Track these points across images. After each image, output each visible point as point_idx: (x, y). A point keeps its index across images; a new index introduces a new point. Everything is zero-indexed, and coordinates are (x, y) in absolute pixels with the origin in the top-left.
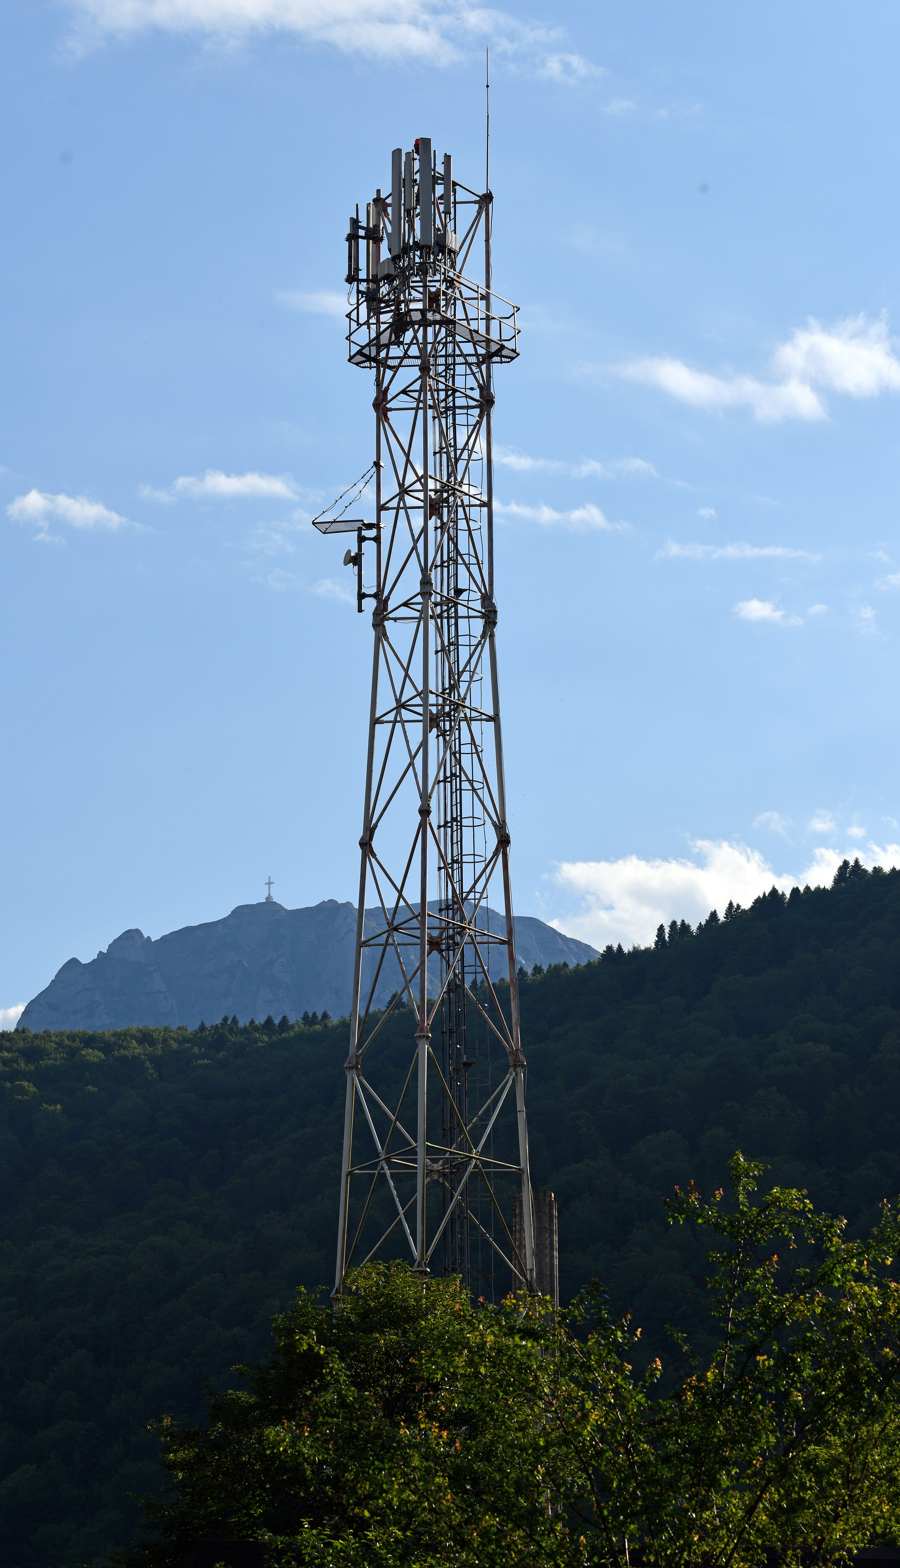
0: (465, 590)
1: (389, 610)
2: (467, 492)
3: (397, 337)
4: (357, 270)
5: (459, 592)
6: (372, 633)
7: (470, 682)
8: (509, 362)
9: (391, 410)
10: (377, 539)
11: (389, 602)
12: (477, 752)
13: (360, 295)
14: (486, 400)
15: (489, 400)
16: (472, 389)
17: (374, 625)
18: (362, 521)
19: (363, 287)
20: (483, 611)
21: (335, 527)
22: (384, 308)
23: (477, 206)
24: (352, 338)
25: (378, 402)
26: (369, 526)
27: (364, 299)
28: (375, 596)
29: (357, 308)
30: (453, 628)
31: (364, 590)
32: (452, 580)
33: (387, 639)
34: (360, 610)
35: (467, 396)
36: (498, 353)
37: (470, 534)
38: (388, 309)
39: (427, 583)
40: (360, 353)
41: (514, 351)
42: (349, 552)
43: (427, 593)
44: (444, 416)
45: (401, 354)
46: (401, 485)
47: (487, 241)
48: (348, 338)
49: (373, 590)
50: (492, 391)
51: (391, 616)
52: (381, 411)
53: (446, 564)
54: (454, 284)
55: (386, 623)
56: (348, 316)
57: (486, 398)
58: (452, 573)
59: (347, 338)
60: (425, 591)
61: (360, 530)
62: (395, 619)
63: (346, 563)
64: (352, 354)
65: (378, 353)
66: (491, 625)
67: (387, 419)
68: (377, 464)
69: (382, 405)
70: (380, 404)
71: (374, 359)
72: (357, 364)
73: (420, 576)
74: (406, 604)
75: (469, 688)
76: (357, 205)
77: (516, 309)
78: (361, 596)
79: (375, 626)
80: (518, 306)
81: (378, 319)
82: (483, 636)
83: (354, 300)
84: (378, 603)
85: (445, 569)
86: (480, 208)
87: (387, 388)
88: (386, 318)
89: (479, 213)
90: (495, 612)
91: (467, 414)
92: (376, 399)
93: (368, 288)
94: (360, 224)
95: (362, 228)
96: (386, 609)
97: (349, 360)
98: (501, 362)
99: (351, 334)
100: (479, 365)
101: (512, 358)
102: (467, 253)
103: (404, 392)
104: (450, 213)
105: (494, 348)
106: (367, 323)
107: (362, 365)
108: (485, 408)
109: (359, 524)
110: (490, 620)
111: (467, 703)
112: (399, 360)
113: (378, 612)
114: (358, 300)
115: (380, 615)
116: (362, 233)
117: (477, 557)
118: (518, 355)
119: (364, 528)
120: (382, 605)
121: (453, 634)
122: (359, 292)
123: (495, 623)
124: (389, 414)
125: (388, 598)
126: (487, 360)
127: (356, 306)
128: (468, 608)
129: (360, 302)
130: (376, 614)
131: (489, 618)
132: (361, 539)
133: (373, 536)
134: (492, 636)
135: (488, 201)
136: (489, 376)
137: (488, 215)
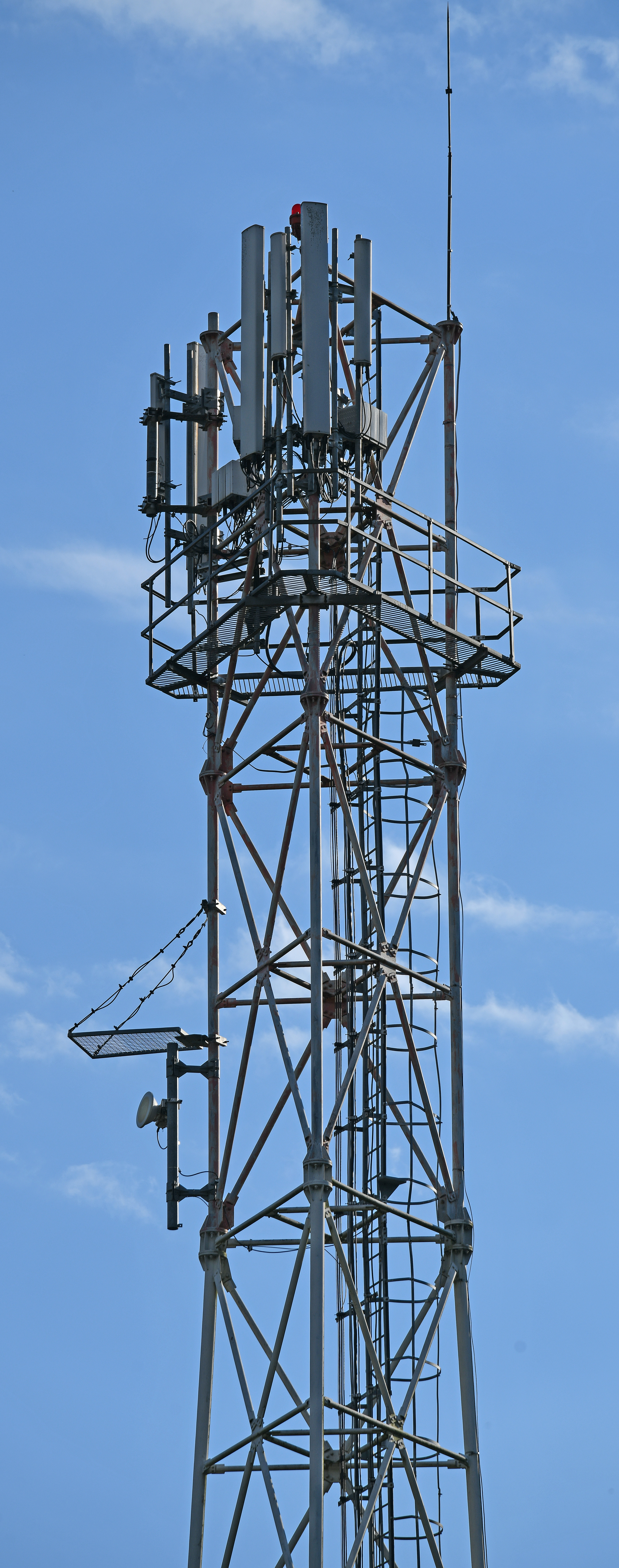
0: (403, 1181)
1: (237, 1223)
2: (405, 966)
3: (254, 632)
4: (167, 486)
5: (388, 1185)
6: (200, 1274)
7: (413, 1382)
8: (497, 685)
9: (240, 788)
10: (210, 1070)
11: (236, 1208)
12: (429, 1536)
13: (173, 541)
14: (448, 768)
15: (454, 768)
16: (416, 743)
17: (202, 1258)
18: (177, 1030)
19: (179, 522)
20: (442, 1226)
21: (117, 1044)
22: (225, 567)
23: (426, 348)
24: (156, 633)
25: (211, 772)
26: (193, 1042)
27: (181, 548)
28: (206, 1193)
29: (167, 569)
30: (376, 1263)
31: (180, 1181)
32: (374, 1158)
33: (232, 1288)
34: (173, 1225)
35: (405, 759)
36: (471, 666)
37: (413, 1059)
38: (234, 571)
39: (320, 1166)
40: (172, 665)
41: (508, 661)
42: (149, 1097)
43: (319, 1187)
44: (356, 801)
45: (263, 669)
46: (261, 953)
47: (449, 423)
48: (146, 634)
49: (202, 1182)
50: (460, 748)
51: (240, 1237)
52: (218, 791)
53: (360, 1124)
54: (376, 517)
55: (229, 1253)
56: (147, 585)
57: (448, 764)
58: (373, 1144)
59: (143, 634)
60: (316, 1182)
61: (172, 1049)
62: (250, 1245)
63: (141, 1124)
64: (155, 668)
65: (212, 667)
66: (460, 1257)
67: (231, 809)
68: (209, 907)
69: (220, 779)
70: (215, 777)
71: (204, 680)
72: (166, 690)
73: (304, 1151)
74: (273, 1212)
75: (411, 1395)
76: (166, 346)
77: (511, 571)
78: (175, 1194)
79: (204, 1258)
80: (516, 563)
81: (212, 593)
82: (442, 1281)
83: (159, 552)
84: (213, 1208)
85: (359, 1135)
86: (433, 352)
87: (232, 743)
88: (229, 589)
89: (431, 364)
90: (469, 1228)
91: (406, 797)
92: (208, 765)
93: (191, 526)
94: (172, 388)
95: (178, 396)
96: (228, 1221)
97: (149, 682)
98: (480, 686)
99: (152, 625)
100: (431, 691)
101: (504, 677)
102: (406, 449)
103: (269, 750)
104: (368, 365)
105: (464, 654)
106: (189, 601)
107: (176, 692)
108: (445, 783)
109: (171, 1038)
110: (457, 1246)
111: (407, 1429)
112: (257, 682)
113: (212, 1229)
114: (168, 551)
115: (215, 1234)
116: (176, 406)
117: (427, 1109)
118: (517, 669)
119: (181, 1045)
120: (221, 1213)
121: (375, 1276)
122: (170, 533)
123: (468, 1253)
124: (236, 797)
125: (234, 1197)
126: (448, 681)
127: (163, 564)
128: (409, 1219)
129: (173, 555)
130: (206, 1233)
131: (454, 1241)
132: (176, 1070)
133: (200, 1063)
134: (461, 1281)
135: (450, 337)
136: (453, 715)
137: (449, 366)
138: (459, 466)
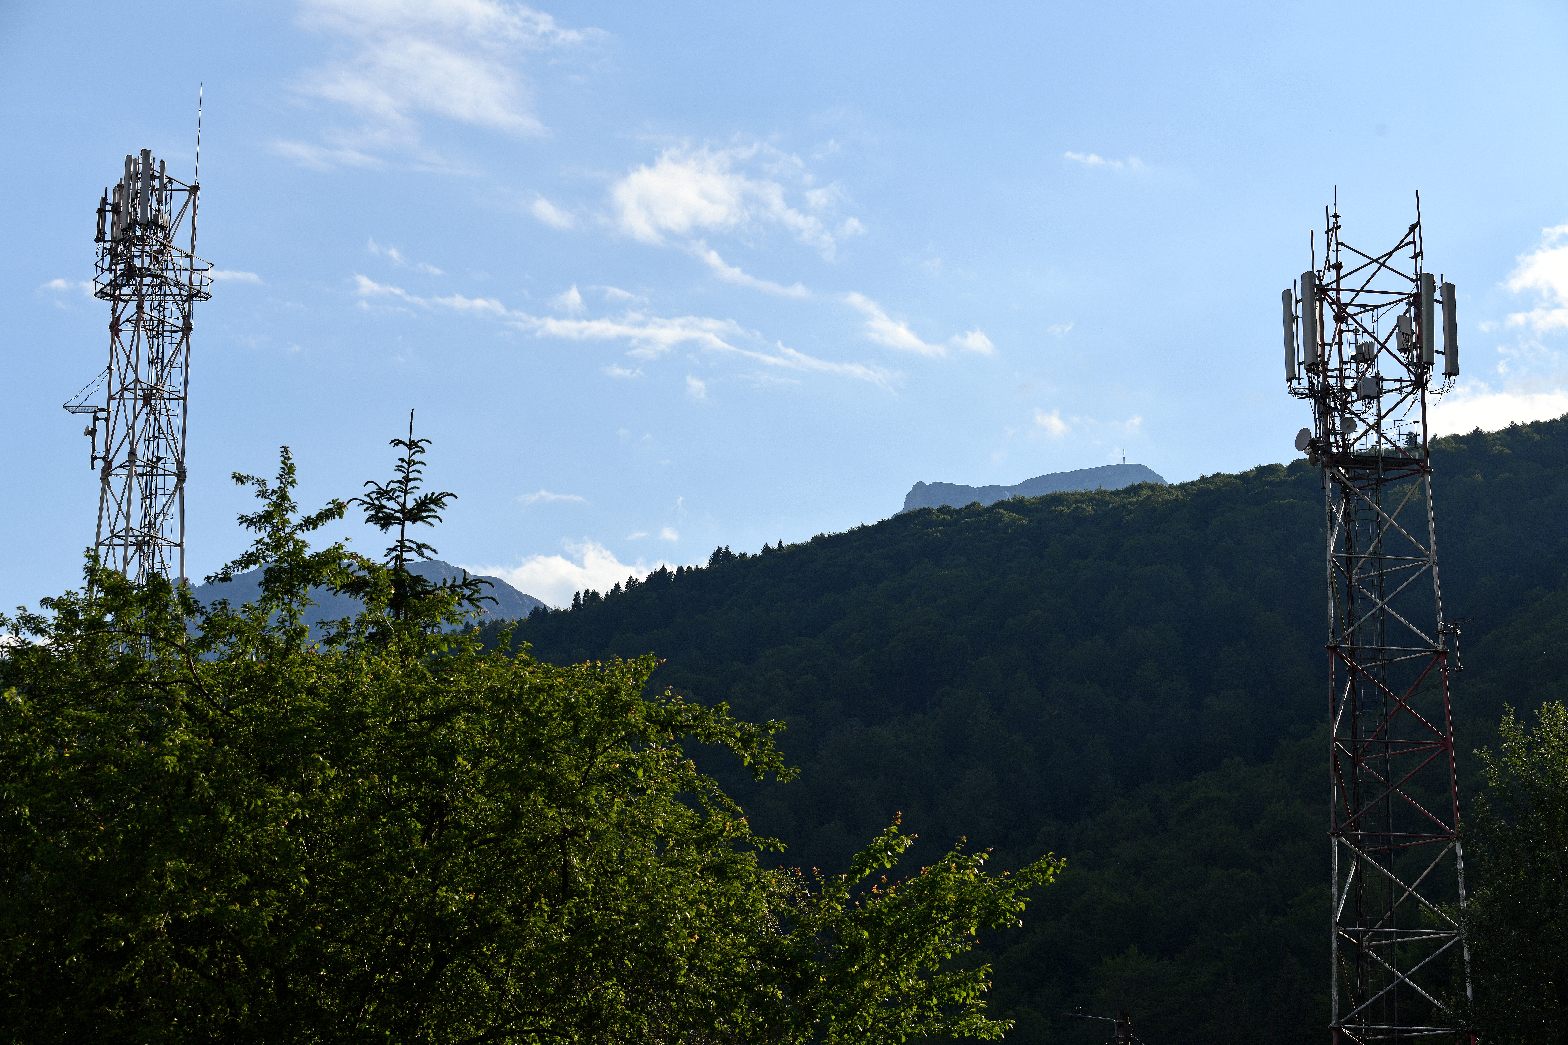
0: (163, 458)
1: (113, 468)
2: (168, 390)
3: (128, 282)
4: (104, 233)
5: (159, 459)
6: (100, 484)
7: (163, 520)
8: (205, 301)
9: (121, 331)
10: (107, 420)
11: (111, 464)
12: (165, 568)
13: (105, 251)
14: (187, 327)
15: (189, 328)
16: (178, 318)
18: (98, 406)
19: (108, 245)
20: (176, 472)
21: (78, 410)
22: (120, 260)
23: (188, 193)
24: (97, 280)
25: (112, 325)
26: (102, 410)
27: (107, 253)
28: (104, 458)
30: (154, 483)
31: (95, 454)
32: (156, 450)
33: (110, 488)
34: (92, 468)
35: (171, 325)
36: (196, 295)
37: (169, 419)
38: (122, 261)
39: (133, 454)
40: (101, 291)
41: (208, 294)
42: (87, 427)
46: (122, 385)
47: (194, 217)
48: (95, 280)
49: (103, 455)
50: (191, 321)
52: (114, 332)
54: (166, 248)
56: (96, 264)
58: (156, 445)
60: (131, 459)
61: (95, 412)
62: (116, 475)
63: (86, 435)
64: (97, 291)
65: (115, 292)
66: (182, 481)
67: (118, 337)
68: (109, 368)
69: (115, 328)
70: (113, 327)
71: (111, 295)
72: (101, 298)
73: (129, 449)
74: (121, 466)
75: (162, 524)
76: (106, 188)
77: (210, 265)
78: (94, 458)
79: (102, 479)
80: (212, 263)
81: (116, 268)
82: (175, 489)
83: (100, 254)
84: (105, 463)
85: (151, 443)
86: (190, 195)
87: (119, 316)
88: (121, 267)
89: (189, 198)
90: (185, 473)
91: (172, 337)
92: (112, 323)
94: (107, 202)
95: (109, 204)
96: (110, 468)
97: (95, 295)
98: (199, 301)
99: (96, 278)
100: (183, 302)
101: (207, 299)
102: (178, 228)
103: (128, 320)
105: (194, 292)
106: (110, 269)
107: (104, 299)
108: (185, 332)
109: (95, 409)
110: (181, 478)
111: (159, 535)
113: (105, 469)
114: (103, 254)
115: (105, 471)
116: (108, 208)
117: (174, 435)
118: (211, 296)
119: (98, 411)
120: (108, 465)
121: (154, 487)
122: (104, 248)
123: (184, 480)
124: (119, 334)
125: (112, 460)
126: (188, 299)
127: (101, 258)
128: (166, 469)
129: (105, 255)
130: (103, 471)
131: (180, 476)
132: (96, 419)
133: (104, 417)
134: (182, 489)
135: (196, 189)
136: (190, 311)
137: (195, 199)
138: (196, 231)
